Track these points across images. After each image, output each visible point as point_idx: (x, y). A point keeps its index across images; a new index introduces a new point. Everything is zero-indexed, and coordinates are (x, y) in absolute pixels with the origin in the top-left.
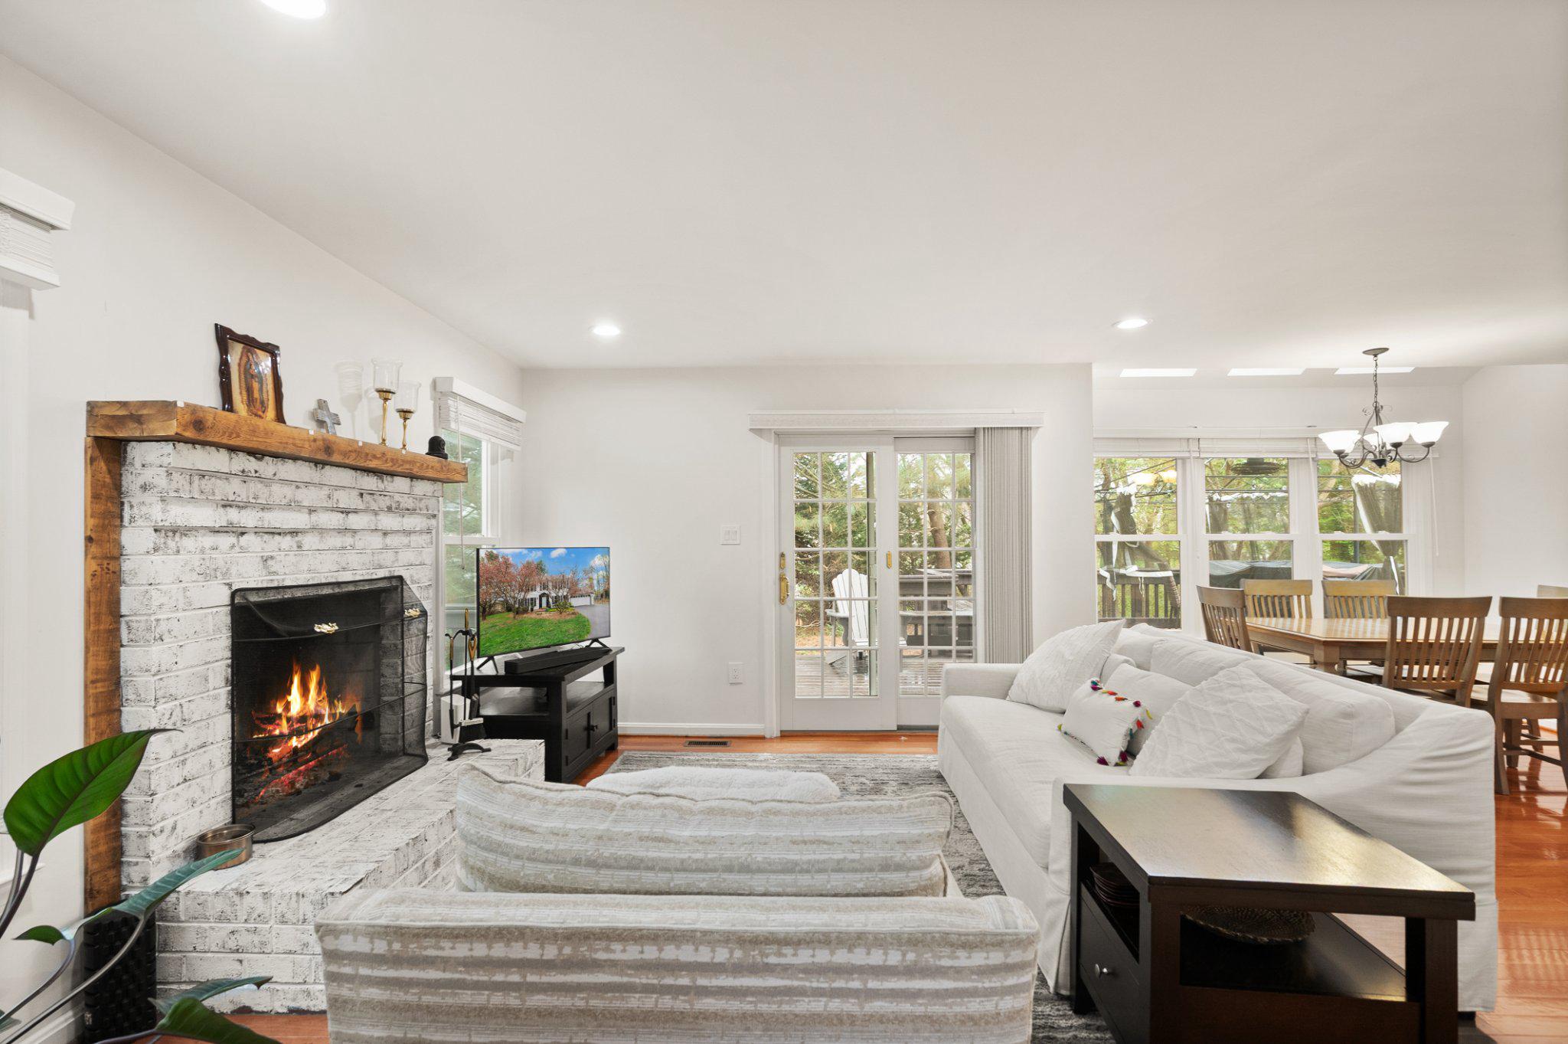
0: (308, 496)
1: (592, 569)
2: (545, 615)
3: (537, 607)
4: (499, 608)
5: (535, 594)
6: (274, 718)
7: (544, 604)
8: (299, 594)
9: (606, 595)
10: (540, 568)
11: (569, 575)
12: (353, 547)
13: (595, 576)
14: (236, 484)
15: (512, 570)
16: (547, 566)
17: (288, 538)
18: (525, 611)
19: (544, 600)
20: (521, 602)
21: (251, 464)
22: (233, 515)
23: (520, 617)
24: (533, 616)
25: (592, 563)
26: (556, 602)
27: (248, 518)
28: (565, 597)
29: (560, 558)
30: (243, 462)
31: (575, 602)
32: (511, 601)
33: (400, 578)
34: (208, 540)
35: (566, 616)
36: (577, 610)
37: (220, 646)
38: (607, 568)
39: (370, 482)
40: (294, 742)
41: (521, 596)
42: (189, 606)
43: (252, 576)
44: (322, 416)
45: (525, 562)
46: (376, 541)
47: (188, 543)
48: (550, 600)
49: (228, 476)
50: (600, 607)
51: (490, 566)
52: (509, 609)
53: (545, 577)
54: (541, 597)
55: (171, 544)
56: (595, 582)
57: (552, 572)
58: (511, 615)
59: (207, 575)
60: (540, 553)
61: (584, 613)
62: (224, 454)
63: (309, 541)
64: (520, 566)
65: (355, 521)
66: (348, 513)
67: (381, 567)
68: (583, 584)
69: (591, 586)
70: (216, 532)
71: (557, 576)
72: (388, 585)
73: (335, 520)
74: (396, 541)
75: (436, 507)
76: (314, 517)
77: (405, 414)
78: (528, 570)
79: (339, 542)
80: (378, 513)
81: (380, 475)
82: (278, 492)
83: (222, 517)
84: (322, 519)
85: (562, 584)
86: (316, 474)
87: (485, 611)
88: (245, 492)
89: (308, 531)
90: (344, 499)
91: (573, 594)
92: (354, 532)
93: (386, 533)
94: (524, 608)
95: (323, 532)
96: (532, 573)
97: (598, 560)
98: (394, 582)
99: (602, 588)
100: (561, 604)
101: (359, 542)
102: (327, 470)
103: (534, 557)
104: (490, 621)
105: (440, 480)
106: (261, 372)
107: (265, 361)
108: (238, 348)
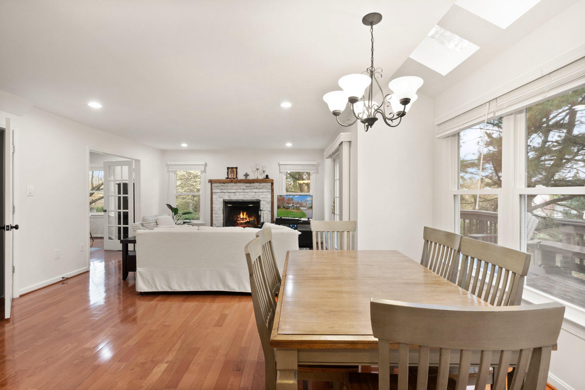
0: (234, 188)
1: (307, 201)
2: (293, 210)
3: (291, 208)
4: (282, 207)
5: (291, 205)
6: (238, 218)
7: (293, 208)
8: (235, 201)
9: (312, 207)
10: (292, 199)
11: (300, 202)
13: (308, 202)
14: (222, 187)
15: (285, 199)
16: (294, 199)
17: (233, 193)
18: (288, 209)
19: (293, 207)
21: (223, 184)
22: (223, 190)
23: (287, 210)
24: (290, 210)
25: (307, 199)
26: (296, 207)
27: (225, 191)
28: (299, 207)
29: (297, 198)
30: (222, 184)
31: (301, 208)
32: (285, 206)
33: (260, 200)
34: (220, 194)
35: (298, 211)
36: (302, 210)
37: (222, 206)
38: (312, 201)
39: (248, 185)
40: (241, 221)
41: (287, 205)
42: (217, 201)
43: (227, 198)
44: (246, 175)
45: (288, 198)
46: (253, 194)
47: (217, 194)
48: (295, 207)
50: (310, 211)
51: (281, 198)
53: (293, 201)
54: (292, 206)
56: (308, 204)
58: (284, 209)
59: (220, 197)
61: (305, 212)
63: (237, 194)
64: (287, 198)
65: (246, 191)
66: (244, 189)
67: (254, 198)
68: (304, 204)
69: (307, 205)
70: (221, 192)
71: (297, 202)
72: (256, 201)
73: (241, 191)
74: (259, 194)
75: (270, 187)
76: (237, 190)
77: (264, 171)
78: (289, 199)
79: (244, 194)
80: (252, 189)
81: (250, 183)
82: (229, 188)
83: (221, 191)
84: (239, 190)
85: (298, 203)
86: (235, 185)
87: (279, 207)
88: (223, 188)
89: (236, 192)
90: (242, 188)
91: (301, 206)
92: (247, 192)
93: (256, 192)
94: (288, 208)
95: (240, 192)
96: (290, 200)
97: (309, 199)
98: (258, 201)
99: (310, 206)
100: (298, 208)
101: (248, 194)
102: (237, 184)
103: (291, 197)
104: (280, 210)
105: (268, 183)
106: (233, 171)
107: (235, 170)
108: (230, 169)
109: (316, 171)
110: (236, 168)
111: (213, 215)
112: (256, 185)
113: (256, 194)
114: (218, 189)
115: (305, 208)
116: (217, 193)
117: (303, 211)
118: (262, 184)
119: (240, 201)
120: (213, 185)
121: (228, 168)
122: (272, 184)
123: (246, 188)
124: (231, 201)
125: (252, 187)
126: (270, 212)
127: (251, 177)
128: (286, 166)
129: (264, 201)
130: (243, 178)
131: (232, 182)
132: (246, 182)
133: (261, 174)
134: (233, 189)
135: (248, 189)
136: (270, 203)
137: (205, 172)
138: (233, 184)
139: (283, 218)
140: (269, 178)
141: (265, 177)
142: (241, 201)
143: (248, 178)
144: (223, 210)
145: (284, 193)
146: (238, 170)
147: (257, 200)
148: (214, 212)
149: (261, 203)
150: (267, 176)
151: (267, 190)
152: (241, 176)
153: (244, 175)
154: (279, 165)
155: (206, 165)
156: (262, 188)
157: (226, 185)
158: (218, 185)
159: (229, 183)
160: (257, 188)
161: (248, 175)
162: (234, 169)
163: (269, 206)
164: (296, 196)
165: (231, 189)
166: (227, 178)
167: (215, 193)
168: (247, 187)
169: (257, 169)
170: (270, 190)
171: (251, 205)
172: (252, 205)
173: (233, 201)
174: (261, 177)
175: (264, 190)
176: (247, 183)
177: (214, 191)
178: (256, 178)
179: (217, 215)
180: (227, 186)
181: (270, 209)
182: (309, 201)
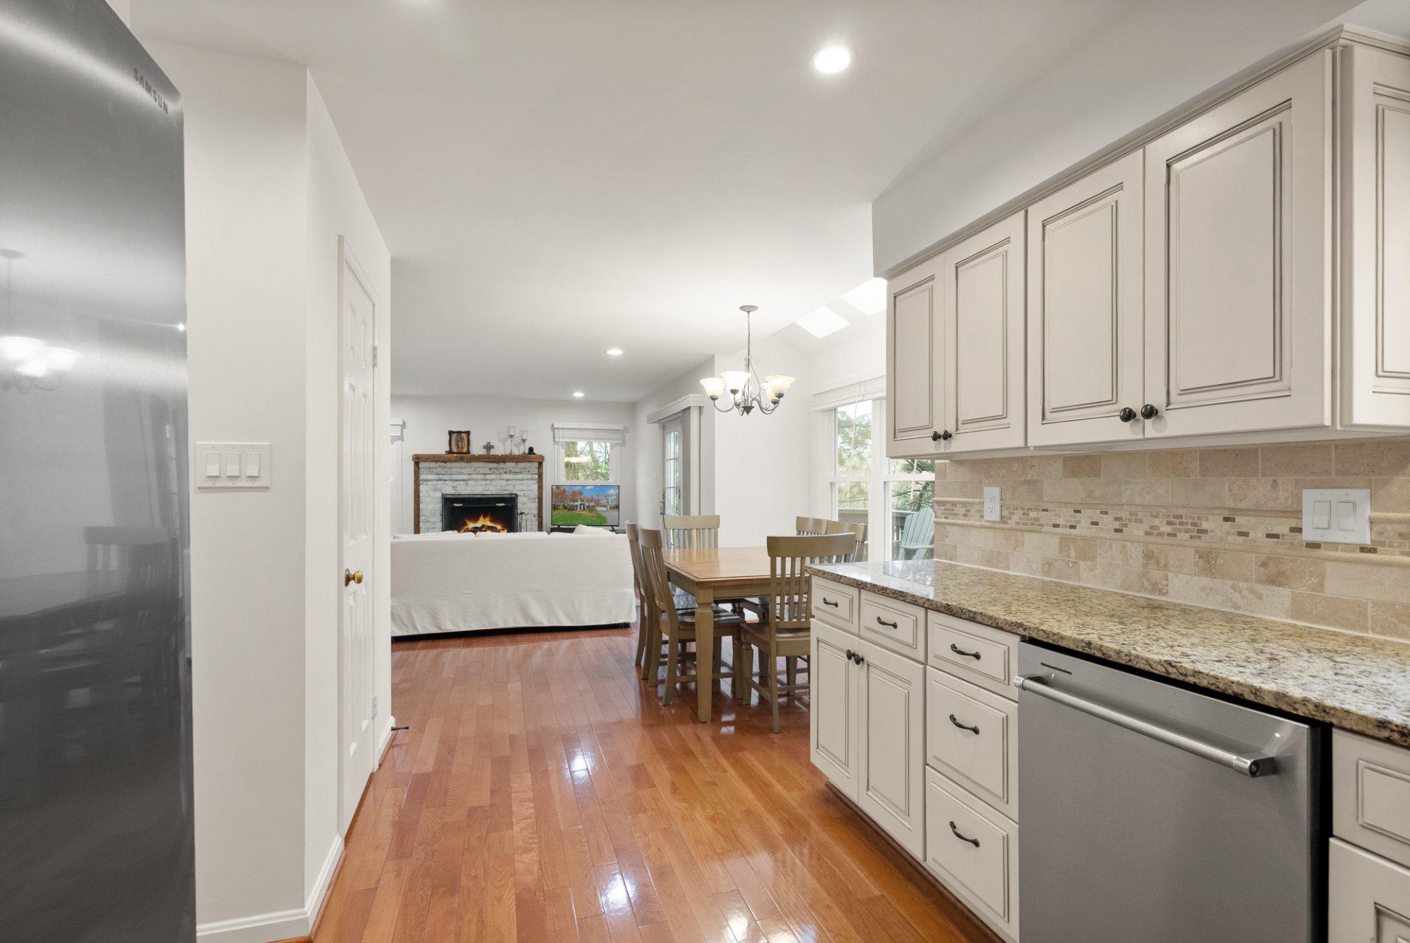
0: (465, 471)
1: (609, 495)
2: (582, 512)
3: (578, 509)
4: (561, 507)
5: (578, 503)
7: (582, 508)
8: (466, 496)
9: (617, 507)
10: (580, 493)
11: (595, 497)
12: (491, 484)
13: (610, 498)
14: (440, 470)
15: (566, 492)
16: (584, 492)
17: (463, 482)
19: (582, 506)
20: (571, 506)
21: (443, 464)
22: (441, 476)
23: (570, 512)
24: (577, 512)
25: (608, 493)
26: (588, 508)
27: (446, 477)
28: (593, 506)
29: (591, 490)
30: (440, 464)
31: (598, 508)
32: (566, 505)
33: (517, 494)
34: (435, 482)
35: (592, 514)
36: (599, 512)
37: (439, 506)
38: (618, 496)
39: (494, 465)
41: (571, 504)
43: (449, 490)
44: (489, 447)
45: (572, 490)
46: (503, 483)
47: (430, 483)
49: (437, 468)
50: (616, 512)
51: (557, 491)
52: (565, 508)
53: (582, 497)
54: (581, 505)
55: (425, 483)
56: (610, 501)
57: (586, 495)
58: (566, 510)
59: (435, 490)
60: (580, 488)
61: (604, 514)
62: (434, 463)
63: (470, 483)
64: (570, 492)
65: (488, 477)
66: (486, 475)
67: (505, 491)
68: (603, 502)
69: (607, 502)
70: (437, 480)
71: (589, 497)
72: (509, 496)
73: (480, 477)
74: (514, 482)
75: (536, 471)
76: (470, 476)
77: (524, 441)
78: (574, 493)
79: (484, 483)
80: (500, 474)
81: (498, 462)
82: (454, 470)
83: (437, 477)
84: (474, 476)
85: (592, 500)
86: (468, 465)
87: (554, 508)
88: (443, 471)
89: (469, 480)
90: (481, 471)
91: (598, 505)
92: (491, 480)
93: (508, 480)
94: (572, 509)
95: (476, 480)
96: (576, 495)
97: (612, 492)
98: (513, 496)
99: (614, 503)
100: (591, 509)
101: (494, 483)
102: (472, 463)
103: (578, 489)
104: (557, 512)
105: (532, 462)
106: (462, 439)
107: (464, 436)
108: (455, 435)
109: (621, 442)
110: (468, 433)
111: (421, 524)
112: (510, 465)
113: (509, 482)
114: (430, 473)
115: (605, 509)
116: (429, 480)
117: (602, 513)
118: (521, 465)
119: (478, 496)
120: (422, 465)
121: (451, 433)
122: (540, 464)
123: (490, 472)
124: (459, 497)
125: (501, 471)
126: (537, 517)
127: (498, 451)
128: (565, 431)
129: (524, 496)
130: (483, 452)
131: (462, 460)
132: (491, 460)
133: (518, 446)
134: (462, 474)
135: (494, 474)
136: (537, 500)
137: (402, 440)
138: (462, 464)
139: (561, 527)
140: (534, 454)
141: (527, 451)
142: (480, 496)
143: (493, 452)
144: (442, 515)
145: (563, 481)
146: (471, 437)
147: (511, 494)
148: (422, 518)
149: (520, 499)
150: (531, 450)
151: (530, 476)
152: (477, 449)
153: (485, 447)
154: (553, 428)
155: (403, 426)
156: (521, 473)
157: (448, 465)
158: (433, 465)
159: (454, 462)
160: (511, 472)
161: (492, 447)
162: (463, 434)
163: (535, 505)
164: (587, 488)
165: (458, 474)
166: (450, 452)
167: (425, 480)
168: (491, 469)
169: (511, 436)
170: (537, 476)
171: (501, 505)
172: (503, 504)
173: (462, 496)
174: (516, 452)
175: (526, 476)
176: (491, 462)
177: (422, 477)
178: (507, 452)
179: (428, 525)
180: (450, 468)
181: (535, 512)
182: (611, 496)
